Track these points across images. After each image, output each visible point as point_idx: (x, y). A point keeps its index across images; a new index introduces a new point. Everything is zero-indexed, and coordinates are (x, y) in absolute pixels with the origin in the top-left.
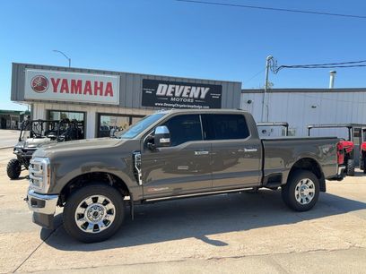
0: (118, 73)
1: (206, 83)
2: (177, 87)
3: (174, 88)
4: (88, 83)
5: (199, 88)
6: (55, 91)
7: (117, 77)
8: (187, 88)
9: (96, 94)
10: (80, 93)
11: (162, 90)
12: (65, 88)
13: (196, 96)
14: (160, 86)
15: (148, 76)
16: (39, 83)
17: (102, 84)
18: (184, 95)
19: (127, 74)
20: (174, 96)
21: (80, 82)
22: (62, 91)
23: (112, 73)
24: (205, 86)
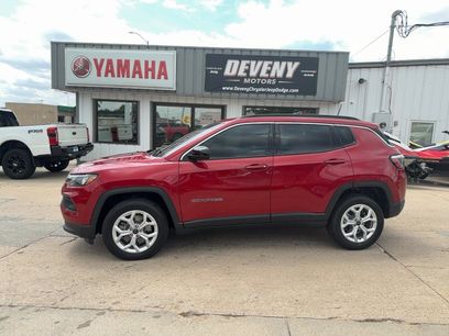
0: (176, 48)
1: (295, 55)
2: (253, 63)
3: (249, 65)
4: (137, 63)
5: (284, 64)
6: (99, 75)
7: (174, 53)
8: (266, 63)
9: (147, 77)
10: (128, 76)
11: (232, 68)
12: (109, 71)
13: (280, 74)
14: (230, 62)
15: (214, 49)
16: (80, 65)
17: (153, 63)
18: (263, 74)
19: (185, 48)
20: (248, 77)
21: (127, 62)
22: (106, 75)
23: (167, 48)
24: (293, 60)
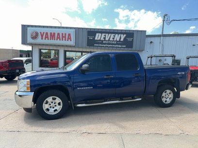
0: (75, 28)
1: (124, 32)
2: (107, 35)
3: (105, 36)
4: (58, 34)
5: (120, 35)
6: (42, 39)
7: (74, 30)
8: (112, 35)
9: (62, 40)
10: (55, 40)
11: (98, 37)
12: (47, 37)
13: (118, 40)
14: (97, 34)
15: (91, 29)
16: (34, 35)
17: (65, 34)
18: (111, 39)
19: (79, 28)
20: (105, 40)
21: (54, 34)
22: (45, 39)
23: (71, 28)
24: (123, 34)
